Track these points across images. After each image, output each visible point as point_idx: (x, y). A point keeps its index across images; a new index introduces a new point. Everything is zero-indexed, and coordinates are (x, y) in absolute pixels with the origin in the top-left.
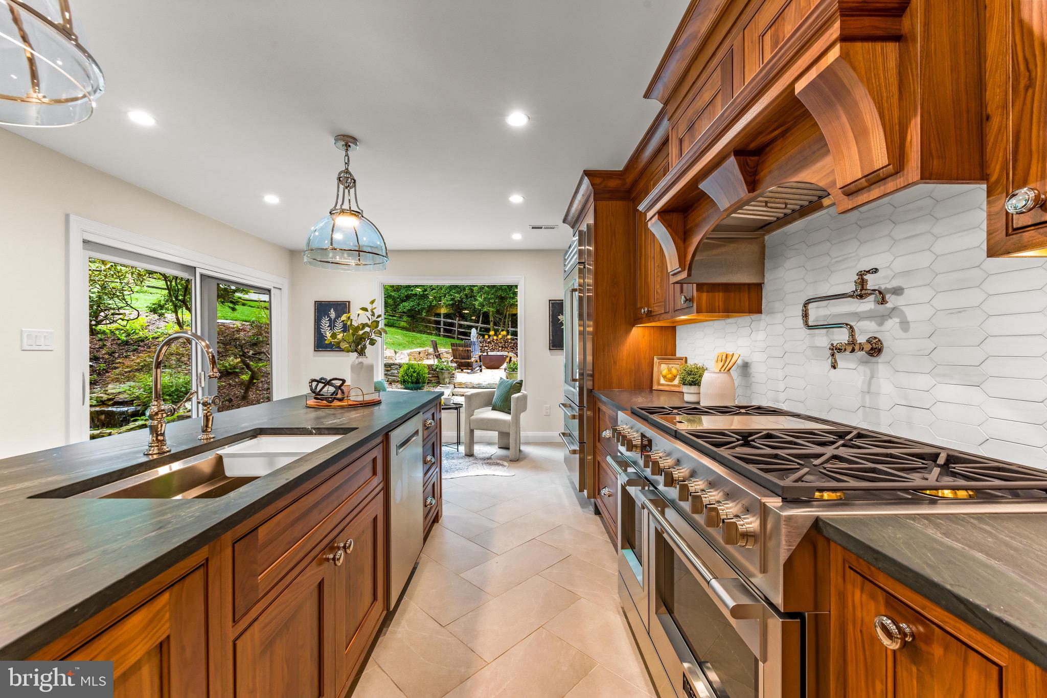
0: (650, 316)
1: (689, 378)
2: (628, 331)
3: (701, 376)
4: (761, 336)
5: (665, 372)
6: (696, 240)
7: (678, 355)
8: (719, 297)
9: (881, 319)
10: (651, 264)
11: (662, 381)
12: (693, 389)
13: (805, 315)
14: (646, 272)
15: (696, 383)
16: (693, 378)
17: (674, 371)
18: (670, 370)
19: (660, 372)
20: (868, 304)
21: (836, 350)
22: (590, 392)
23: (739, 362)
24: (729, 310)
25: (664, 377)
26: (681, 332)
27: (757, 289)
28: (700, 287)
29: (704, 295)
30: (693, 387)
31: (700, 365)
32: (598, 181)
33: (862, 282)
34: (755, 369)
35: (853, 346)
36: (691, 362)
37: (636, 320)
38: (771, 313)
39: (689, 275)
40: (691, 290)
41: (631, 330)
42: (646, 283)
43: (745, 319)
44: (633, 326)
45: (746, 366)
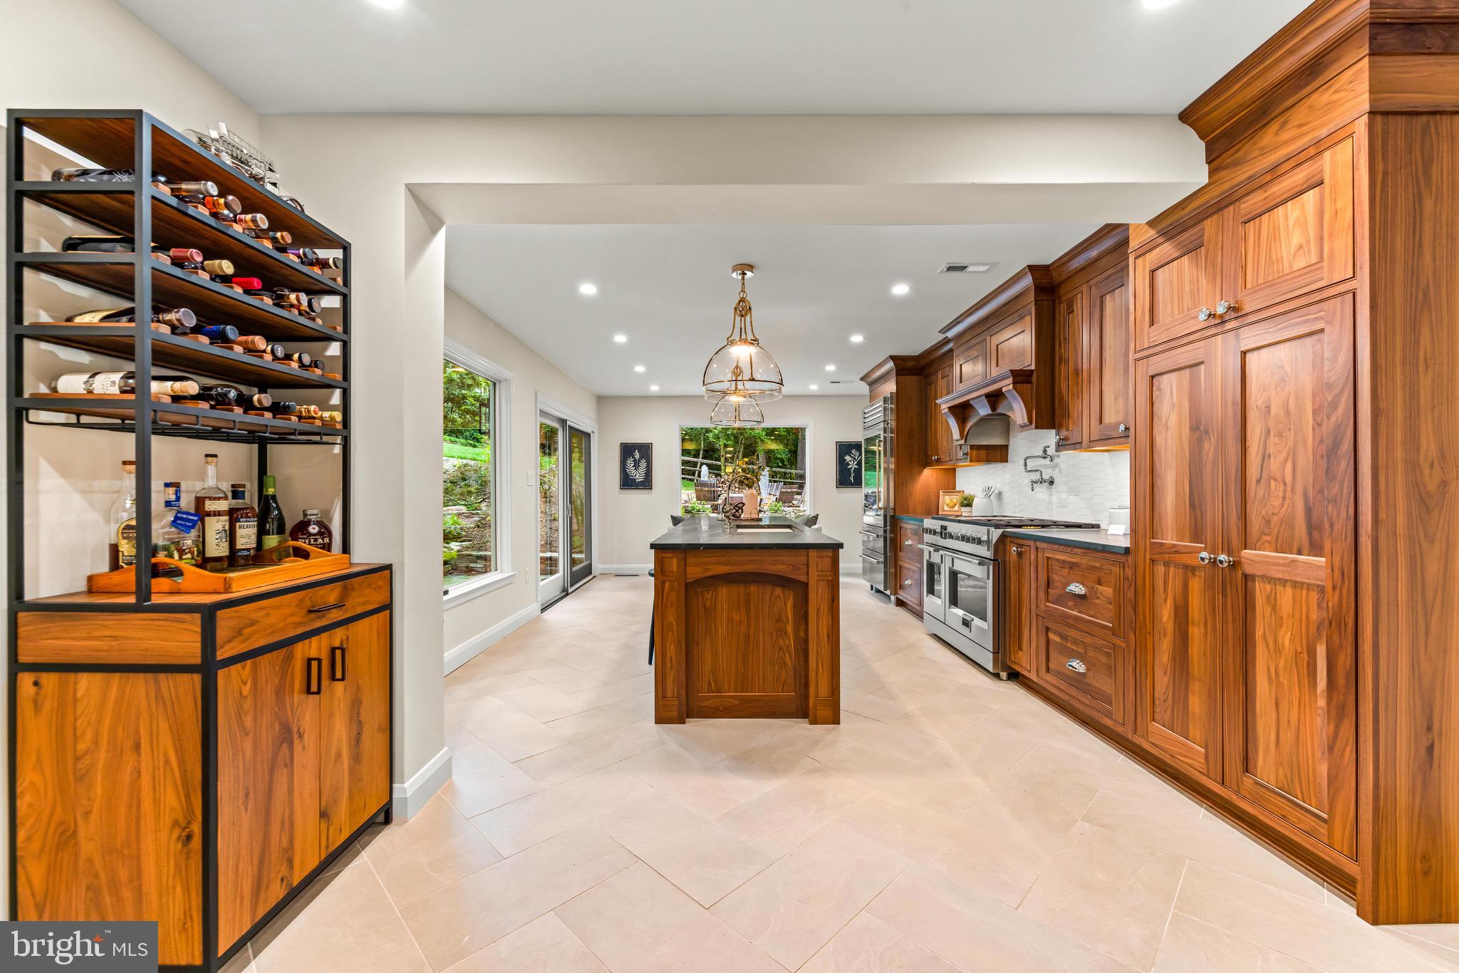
0: (939, 461)
1: (965, 502)
2: (921, 472)
3: (973, 501)
4: (1007, 475)
5: (948, 502)
6: (969, 425)
7: (957, 489)
8: (983, 452)
9: (1054, 468)
10: (939, 426)
11: (946, 508)
12: (968, 509)
13: (1026, 465)
14: (936, 434)
15: (969, 505)
16: (967, 502)
17: (955, 501)
18: (951, 500)
19: (944, 502)
20: (1047, 461)
21: (1033, 482)
22: (893, 517)
23: (996, 491)
24: (989, 460)
25: (948, 505)
26: (959, 472)
27: (1004, 448)
28: (972, 447)
29: (974, 452)
30: (968, 508)
31: (972, 494)
32: (899, 362)
33: (1045, 451)
34: (1006, 496)
35: (1042, 481)
36: (967, 493)
37: (926, 463)
38: (1012, 462)
39: (966, 442)
40: (967, 449)
41: (922, 471)
42: (936, 438)
43: (999, 466)
44: (925, 468)
45: (1000, 494)
